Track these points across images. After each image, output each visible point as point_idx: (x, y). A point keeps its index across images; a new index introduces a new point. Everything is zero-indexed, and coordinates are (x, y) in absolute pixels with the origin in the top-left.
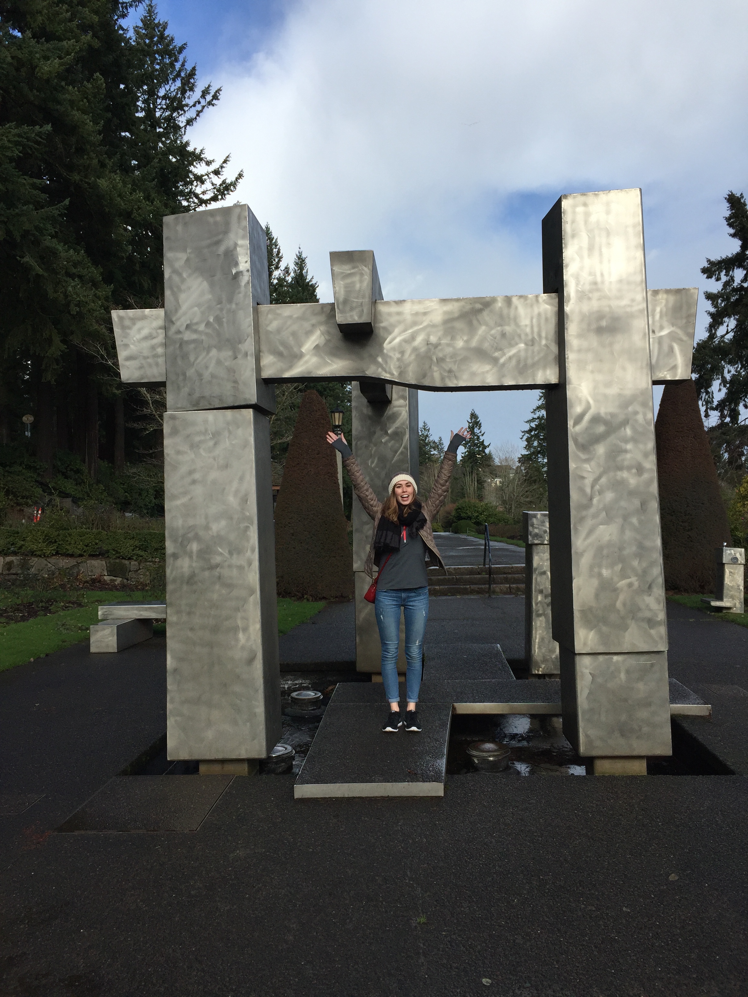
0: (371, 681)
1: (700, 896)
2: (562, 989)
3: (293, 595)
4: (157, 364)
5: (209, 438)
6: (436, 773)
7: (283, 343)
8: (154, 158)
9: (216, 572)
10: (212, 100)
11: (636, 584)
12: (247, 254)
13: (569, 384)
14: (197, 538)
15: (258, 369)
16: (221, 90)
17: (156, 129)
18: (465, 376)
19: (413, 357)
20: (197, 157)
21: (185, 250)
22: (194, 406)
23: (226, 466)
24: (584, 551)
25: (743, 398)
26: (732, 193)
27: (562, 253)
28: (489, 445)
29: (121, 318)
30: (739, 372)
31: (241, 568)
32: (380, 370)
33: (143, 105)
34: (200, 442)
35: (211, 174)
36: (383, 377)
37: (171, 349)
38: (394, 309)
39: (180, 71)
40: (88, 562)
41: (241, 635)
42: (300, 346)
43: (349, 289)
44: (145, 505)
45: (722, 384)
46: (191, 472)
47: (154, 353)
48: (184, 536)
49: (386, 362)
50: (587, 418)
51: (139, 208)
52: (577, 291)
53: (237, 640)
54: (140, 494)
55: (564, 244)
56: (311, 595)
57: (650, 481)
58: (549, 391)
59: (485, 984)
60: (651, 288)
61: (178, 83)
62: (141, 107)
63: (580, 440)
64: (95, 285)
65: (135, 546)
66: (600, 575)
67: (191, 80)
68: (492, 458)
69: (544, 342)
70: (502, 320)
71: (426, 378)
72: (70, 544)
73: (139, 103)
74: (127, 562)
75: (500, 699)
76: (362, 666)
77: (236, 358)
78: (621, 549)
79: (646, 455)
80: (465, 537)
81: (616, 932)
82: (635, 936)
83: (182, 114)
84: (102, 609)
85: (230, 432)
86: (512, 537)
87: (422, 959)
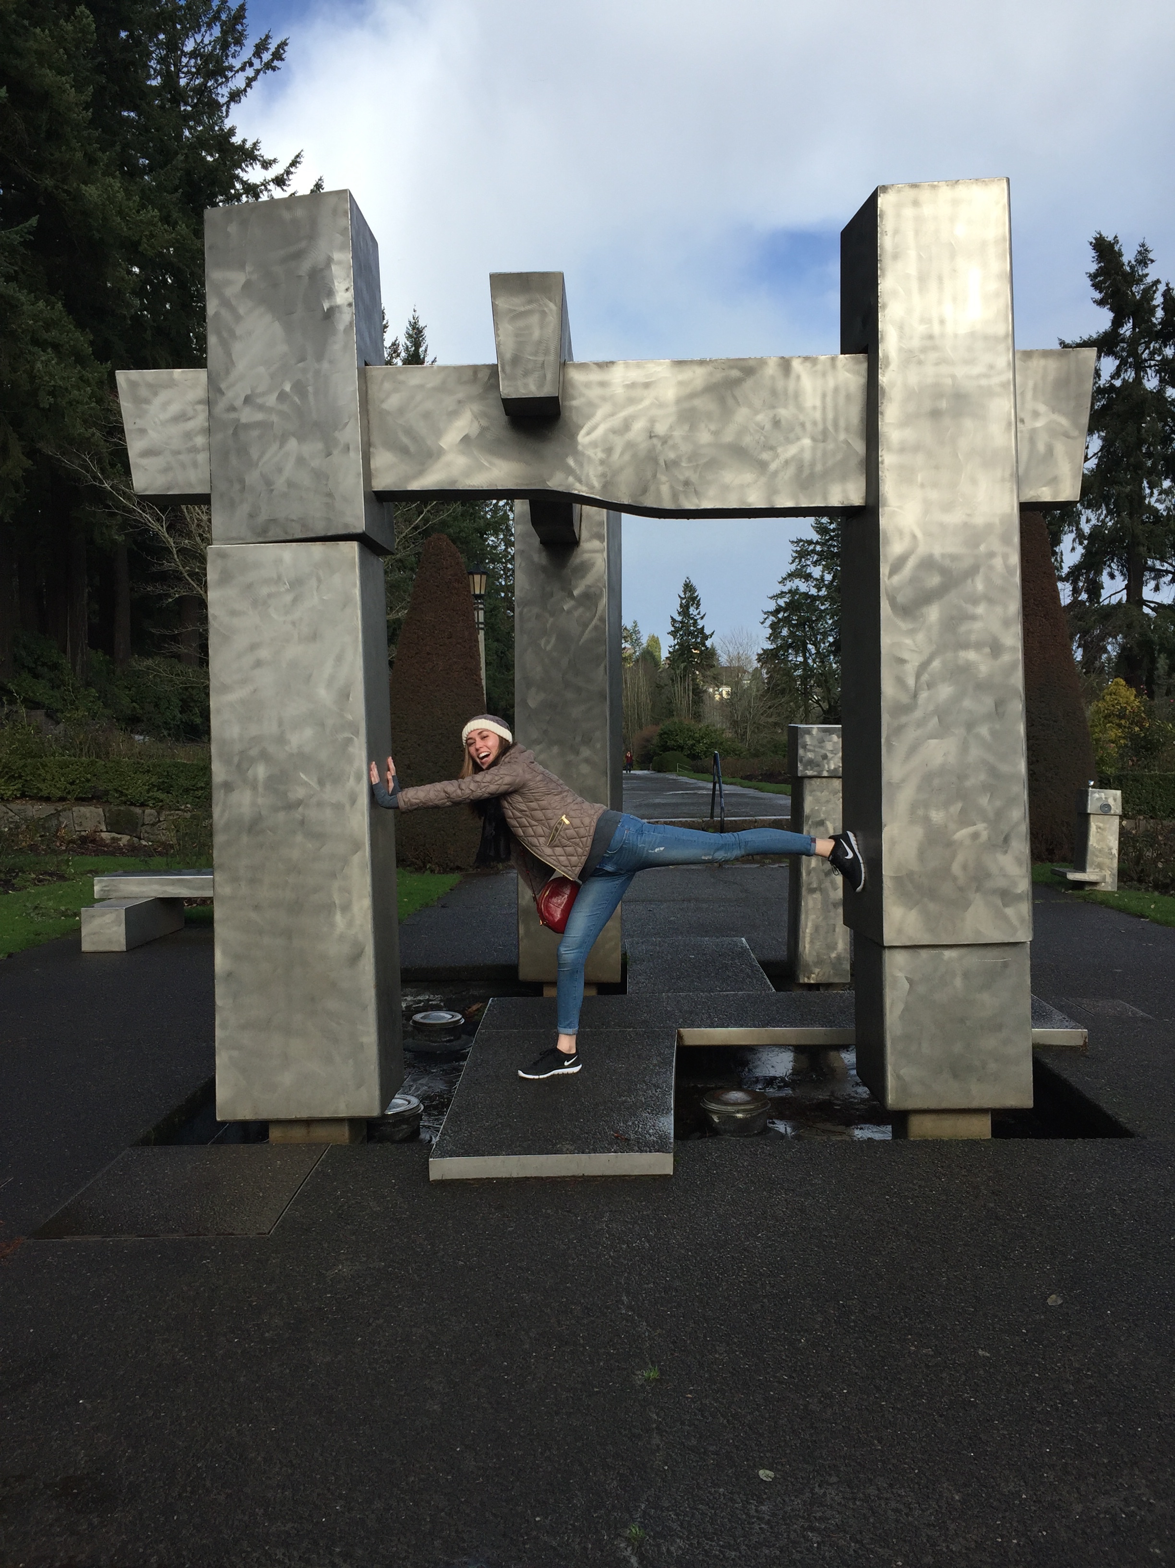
0: (542, 995)
1: (1100, 1330)
2: (891, 1486)
3: (409, 863)
4: (195, 464)
5: (283, 589)
6: (660, 1137)
7: (409, 432)
8: (176, 153)
9: (297, 815)
10: (272, 60)
11: (984, 835)
12: (348, 276)
13: (884, 505)
14: (264, 756)
15: (368, 475)
16: (287, 45)
17: (179, 106)
18: (712, 492)
19: (627, 457)
20: (248, 155)
21: (242, 266)
22: (259, 535)
23: (314, 637)
24: (903, 780)
25: (1108, 563)
26: (1101, 235)
27: (877, 284)
28: (713, 633)
29: (133, 385)
30: (1103, 521)
31: (338, 807)
32: (571, 479)
33: (159, 66)
34: (270, 596)
35: (271, 183)
36: (576, 492)
37: (219, 437)
38: (595, 376)
39: (219, 12)
40: (74, 809)
41: (339, 919)
42: (438, 433)
43: (521, 336)
44: (165, 723)
45: (1077, 540)
46: (253, 647)
47: (190, 444)
48: (242, 752)
49: (581, 465)
50: (911, 563)
51: (152, 236)
52: (901, 350)
53: (332, 925)
54: (157, 705)
55: (881, 270)
56: (437, 863)
57: (1014, 666)
58: (847, 520)
59: (765, 1479)
60: (1019, 347)
61: (217, 31)
62: (155, 70)
63: (900, 599)
64: (80, 360)
65: (152, 784)
66: (927, 819)
67: (237, 27)
68: (715, 654)
69: (842, 436)
70: (776, 396)
71: (647, 494)
72: (44, 780)
73: (153, 63)
74: (138, 810)
75: (754, 1021)
76: (527, 972)
77: (329, 454)
78: (962, 777)
79: (1006, 623)
80: (675, 778)
81: (971, 1390)
82: (1003, 1397)
83: (222, 83)
84: (100, 881)
85: (319, 580)
86: (749, 778)
87: (656, 1440)
